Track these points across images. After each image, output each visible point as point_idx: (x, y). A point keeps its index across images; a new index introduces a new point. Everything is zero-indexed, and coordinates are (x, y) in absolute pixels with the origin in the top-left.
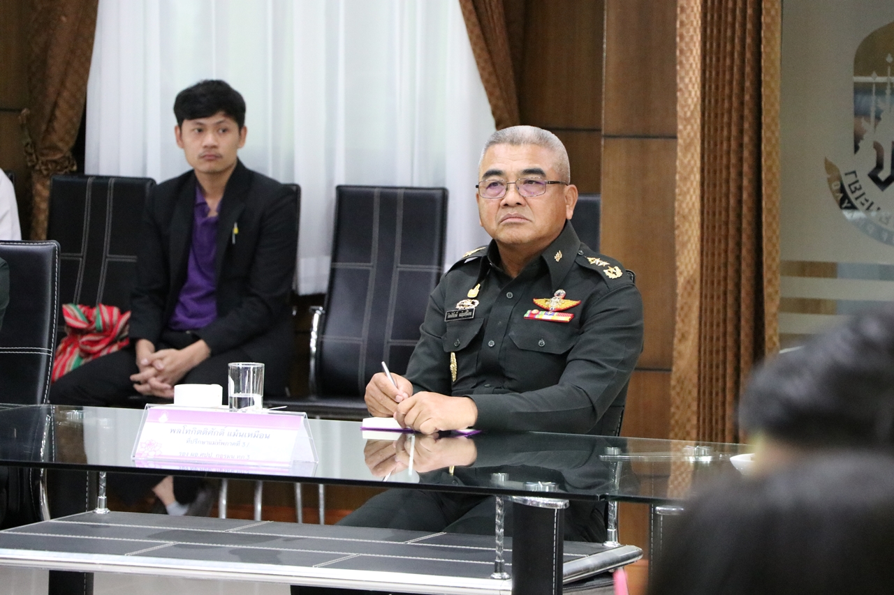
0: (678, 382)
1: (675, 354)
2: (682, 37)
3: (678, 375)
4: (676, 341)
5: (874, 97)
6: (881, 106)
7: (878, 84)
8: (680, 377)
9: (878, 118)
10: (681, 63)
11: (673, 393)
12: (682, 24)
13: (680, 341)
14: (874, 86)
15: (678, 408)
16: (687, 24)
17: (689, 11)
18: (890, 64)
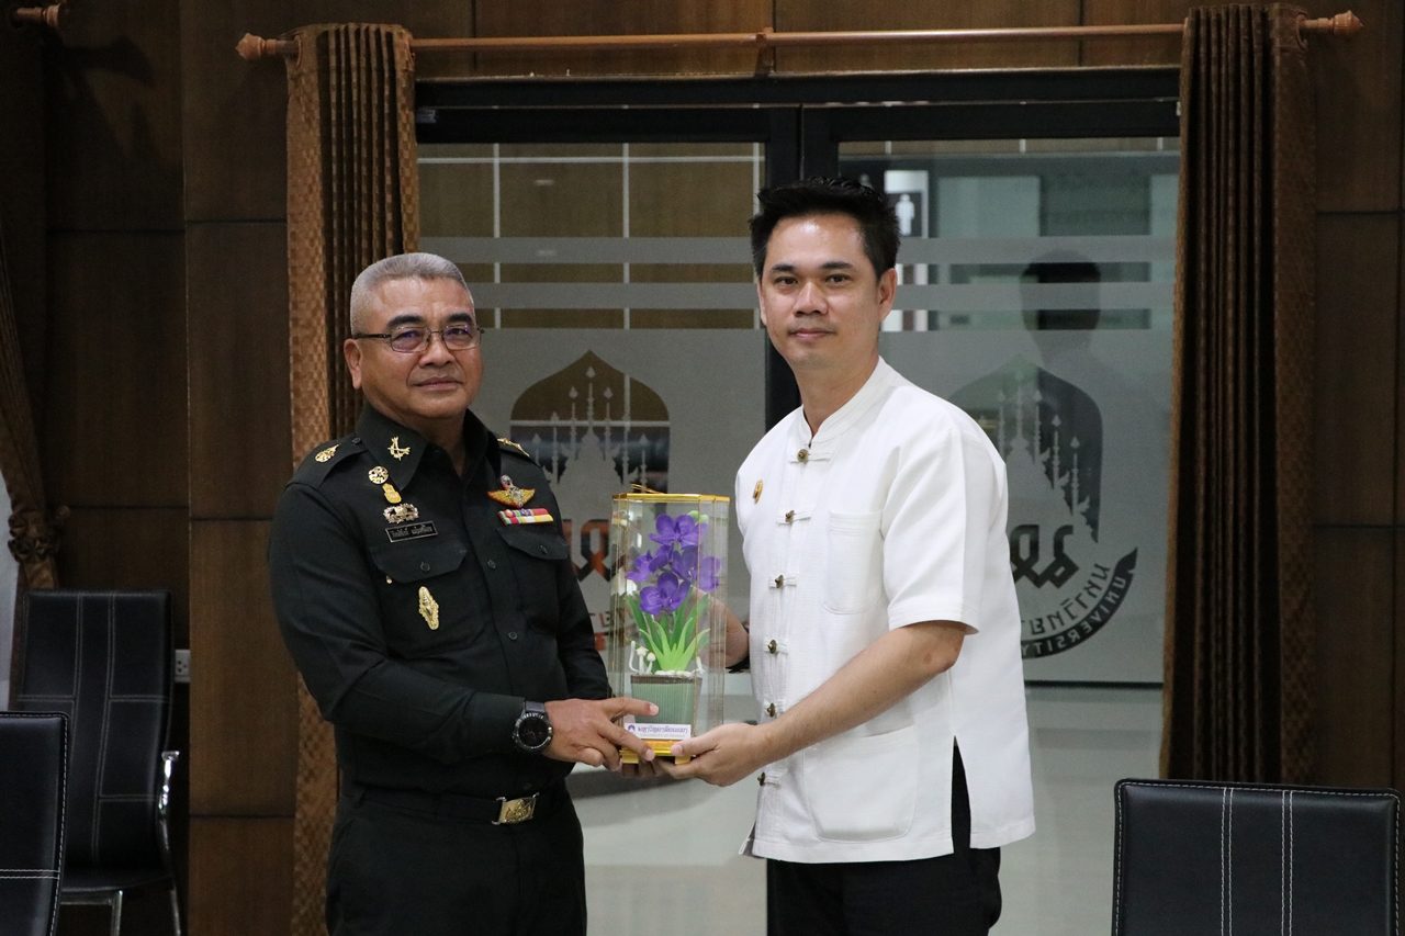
0: (305, 830)
1: (299, 796)
2: (297, 394)
3: (305, 824)
4: (300, 779)
5: (555, 444)
6: (566, 452)
7: (560, 429)
8: (309, 826)
9: (561, 469)
10: (297, 424)
11: (298, 847)
12: (297, 375)
13: (307, 780)
14: (555, 431)
15: (305, 866)
16: (305, 377)
17: (306, 360)
18: (573, 400)
